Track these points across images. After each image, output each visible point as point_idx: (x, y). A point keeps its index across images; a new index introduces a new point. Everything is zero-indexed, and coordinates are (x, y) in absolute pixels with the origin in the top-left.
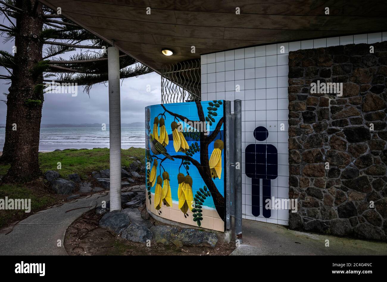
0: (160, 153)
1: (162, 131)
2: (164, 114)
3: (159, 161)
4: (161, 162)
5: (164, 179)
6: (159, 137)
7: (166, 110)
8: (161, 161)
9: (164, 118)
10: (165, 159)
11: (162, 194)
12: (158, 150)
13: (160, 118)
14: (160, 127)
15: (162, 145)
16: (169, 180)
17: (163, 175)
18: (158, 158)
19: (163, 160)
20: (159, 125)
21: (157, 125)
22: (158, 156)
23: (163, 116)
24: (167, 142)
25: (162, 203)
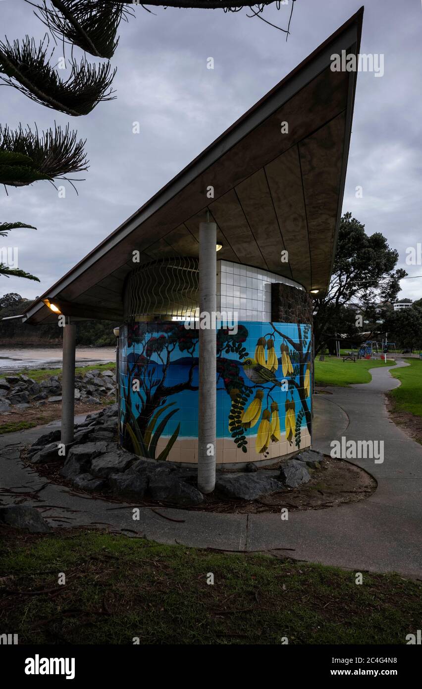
0: (267, 381)
1: (270, 355)
2: (273, 334)
3: (265, 392)
4: (269, 392)
5: (272, 411)
6: (266, 362)
7: (275, 330)
8: (269, 390)
9: (273, 339)
10: (274, 387)
11: (270, 429)
12: (264, 377)
13: (267, 338)
14: (267, 349)
15: (270, 371)
16: (278, 410)
17: (272, 407)
18: (264, 388)
19: (271, 389)
20: (266, 347)
21: (264, 348)
22: (265, 385)
23: (272, 336)
24: (276, 367)
25: (270, 440)
